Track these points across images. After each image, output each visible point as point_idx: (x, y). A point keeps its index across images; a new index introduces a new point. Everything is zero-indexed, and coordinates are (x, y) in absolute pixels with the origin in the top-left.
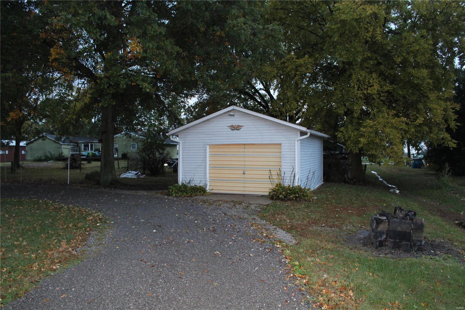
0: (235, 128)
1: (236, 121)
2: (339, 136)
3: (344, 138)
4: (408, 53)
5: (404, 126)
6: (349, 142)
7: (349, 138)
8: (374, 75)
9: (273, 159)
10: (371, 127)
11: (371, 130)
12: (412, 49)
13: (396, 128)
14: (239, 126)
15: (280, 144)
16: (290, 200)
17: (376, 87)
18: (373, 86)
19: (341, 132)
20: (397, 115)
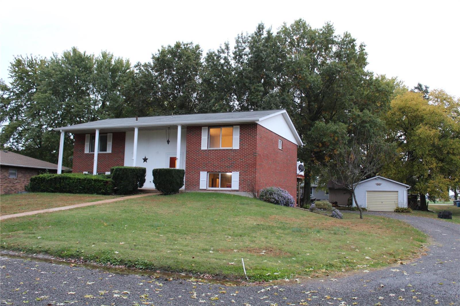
0: (378, 184)
1: (379, 181)
2: (416, 187)
3: (419, 188)
4: (450, 149)
5: (448, 183)
6: (421, 190)
7: (422, 188)
8: (434, 159)
9: (394, 197)
10: (432, 183)
11: (432, 185)
12: (452, 147)
13: (445, 184)
14: (380, 184)
15: (398, 191)
16: (404, 212)
17: (435, 164)
18: (433, 164)
19: (417, 185)
20: (445, 178)
